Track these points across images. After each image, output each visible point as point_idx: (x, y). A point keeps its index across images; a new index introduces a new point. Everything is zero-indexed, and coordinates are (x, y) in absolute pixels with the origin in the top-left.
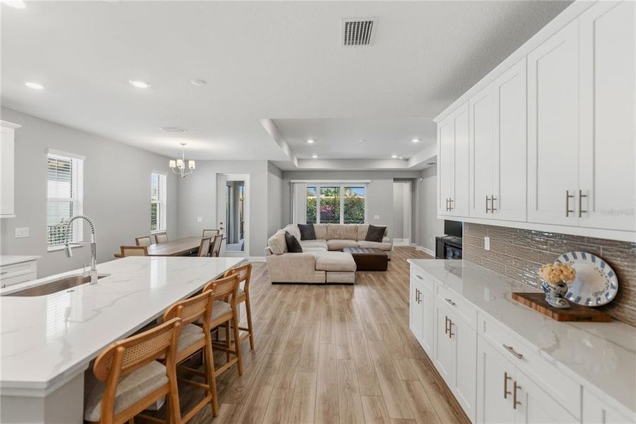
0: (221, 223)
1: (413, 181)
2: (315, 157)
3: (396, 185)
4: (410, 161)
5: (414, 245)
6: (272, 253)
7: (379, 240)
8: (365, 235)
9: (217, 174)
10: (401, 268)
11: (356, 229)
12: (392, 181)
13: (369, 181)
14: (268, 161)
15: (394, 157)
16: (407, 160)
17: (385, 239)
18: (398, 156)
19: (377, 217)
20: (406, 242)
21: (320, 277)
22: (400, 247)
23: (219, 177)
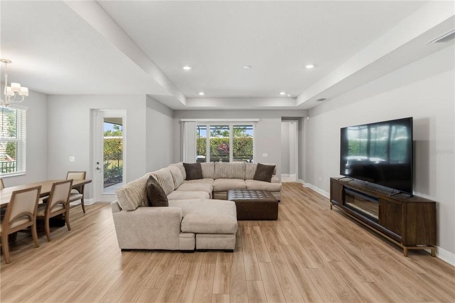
0: (98, 163)
1: (299, 120)
2: (202, 94)
3: (284, 124)
4: (298, 98)
5: (300, 181)
6: (121, 209)
7: (268, 180)
8: (253, 173)
9: (92, 110)
10: (292, 214)
11: (244, 169)
12: (281, 119)
13: (257, 120)
14: (147, 95)
15: (282, 93)
16: (295, 98)
17: (274, 178)
18: (286, 93)
19: (265, 155)
20: (293, 178)
21: (186, 242)
22: (288, 183)
23: (95, 114)
